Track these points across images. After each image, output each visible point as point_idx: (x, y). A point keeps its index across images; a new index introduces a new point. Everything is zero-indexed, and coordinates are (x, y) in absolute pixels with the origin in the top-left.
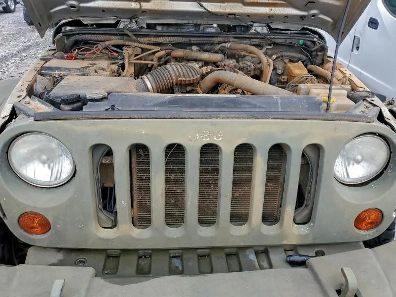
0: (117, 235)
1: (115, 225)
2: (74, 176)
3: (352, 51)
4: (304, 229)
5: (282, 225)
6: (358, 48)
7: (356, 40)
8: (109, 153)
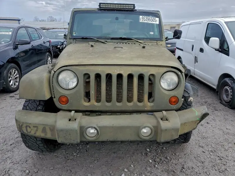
0: (90, 104)
1: (89, 101)
2: (77, 85)
3: (195, 63)
4: (152, 104)
5: (144, 102)
6: (197, 62)
7: (196, 58)
8: (89, 77)
